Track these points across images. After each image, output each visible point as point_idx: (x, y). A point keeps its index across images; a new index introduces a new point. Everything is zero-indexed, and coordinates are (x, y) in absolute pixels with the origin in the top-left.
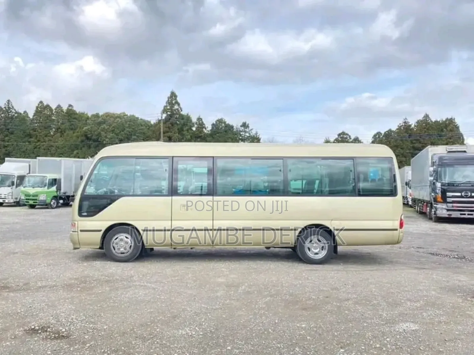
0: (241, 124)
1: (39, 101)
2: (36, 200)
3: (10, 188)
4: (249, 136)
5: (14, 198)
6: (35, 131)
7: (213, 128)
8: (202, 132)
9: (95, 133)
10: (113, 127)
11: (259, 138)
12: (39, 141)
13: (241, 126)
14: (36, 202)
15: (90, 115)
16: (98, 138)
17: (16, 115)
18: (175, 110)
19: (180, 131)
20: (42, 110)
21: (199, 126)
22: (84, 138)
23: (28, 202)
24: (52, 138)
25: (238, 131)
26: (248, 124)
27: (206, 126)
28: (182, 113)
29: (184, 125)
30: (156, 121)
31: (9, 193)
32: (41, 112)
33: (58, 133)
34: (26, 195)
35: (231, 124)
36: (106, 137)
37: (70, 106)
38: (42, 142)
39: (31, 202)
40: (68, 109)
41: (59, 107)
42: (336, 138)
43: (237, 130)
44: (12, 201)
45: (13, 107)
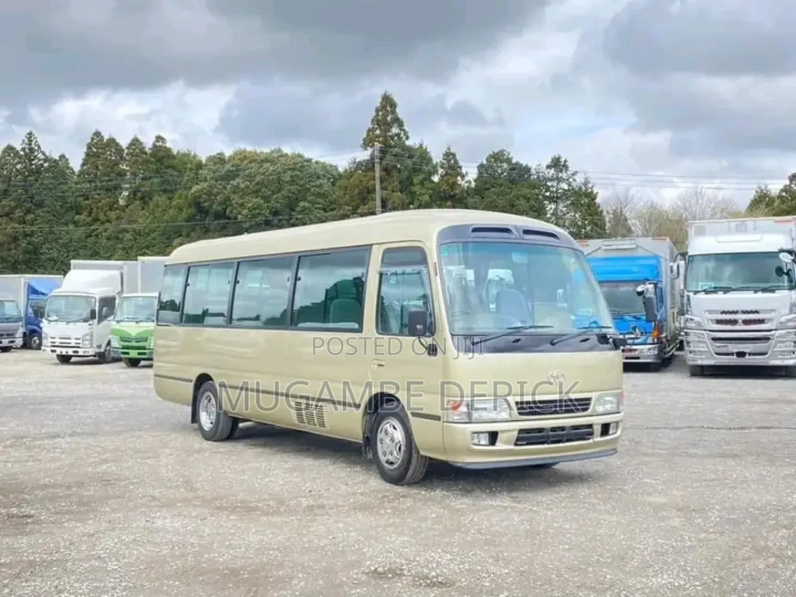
0: (548, 161)
1: (94, 131)
2: (144, 348)
3: (87, 324)
4: (569, 190)
5: (95, 345)
6: (87, 199)
7: (480, 173)
8: (454, 185)
9: (218, 198)
10: (258, 184)
11: (592, 192)
12: (96, 220)
13: (548, 167)
14: (145, 354)
15: (203, 159)
16: (225, 210)
17: (46, 165)
18: (392, 138)
19: (406, 186)
20: (100, 151)
21: (449, 171)
22: (192, 210)
23: (128, 353)
24: (124, 211)
25: (541, 178)
26: (565, 161)
27: (464, 171)
28: (408, 143)
29: (416, 170)
30: (350, 164)
31: (87, 335)
32: (97, 155)
33: (135, 200)
34: (123, 339)
35: (524, 162)
36: (242, 205)
37: (159, 138)
38: (103, 223)
39: (133, 354)
40: (155, 146)
41: (135, 142)
42: (786, 186)
43: (538, 177)
44: (91, 352)
45: (39, 147)
